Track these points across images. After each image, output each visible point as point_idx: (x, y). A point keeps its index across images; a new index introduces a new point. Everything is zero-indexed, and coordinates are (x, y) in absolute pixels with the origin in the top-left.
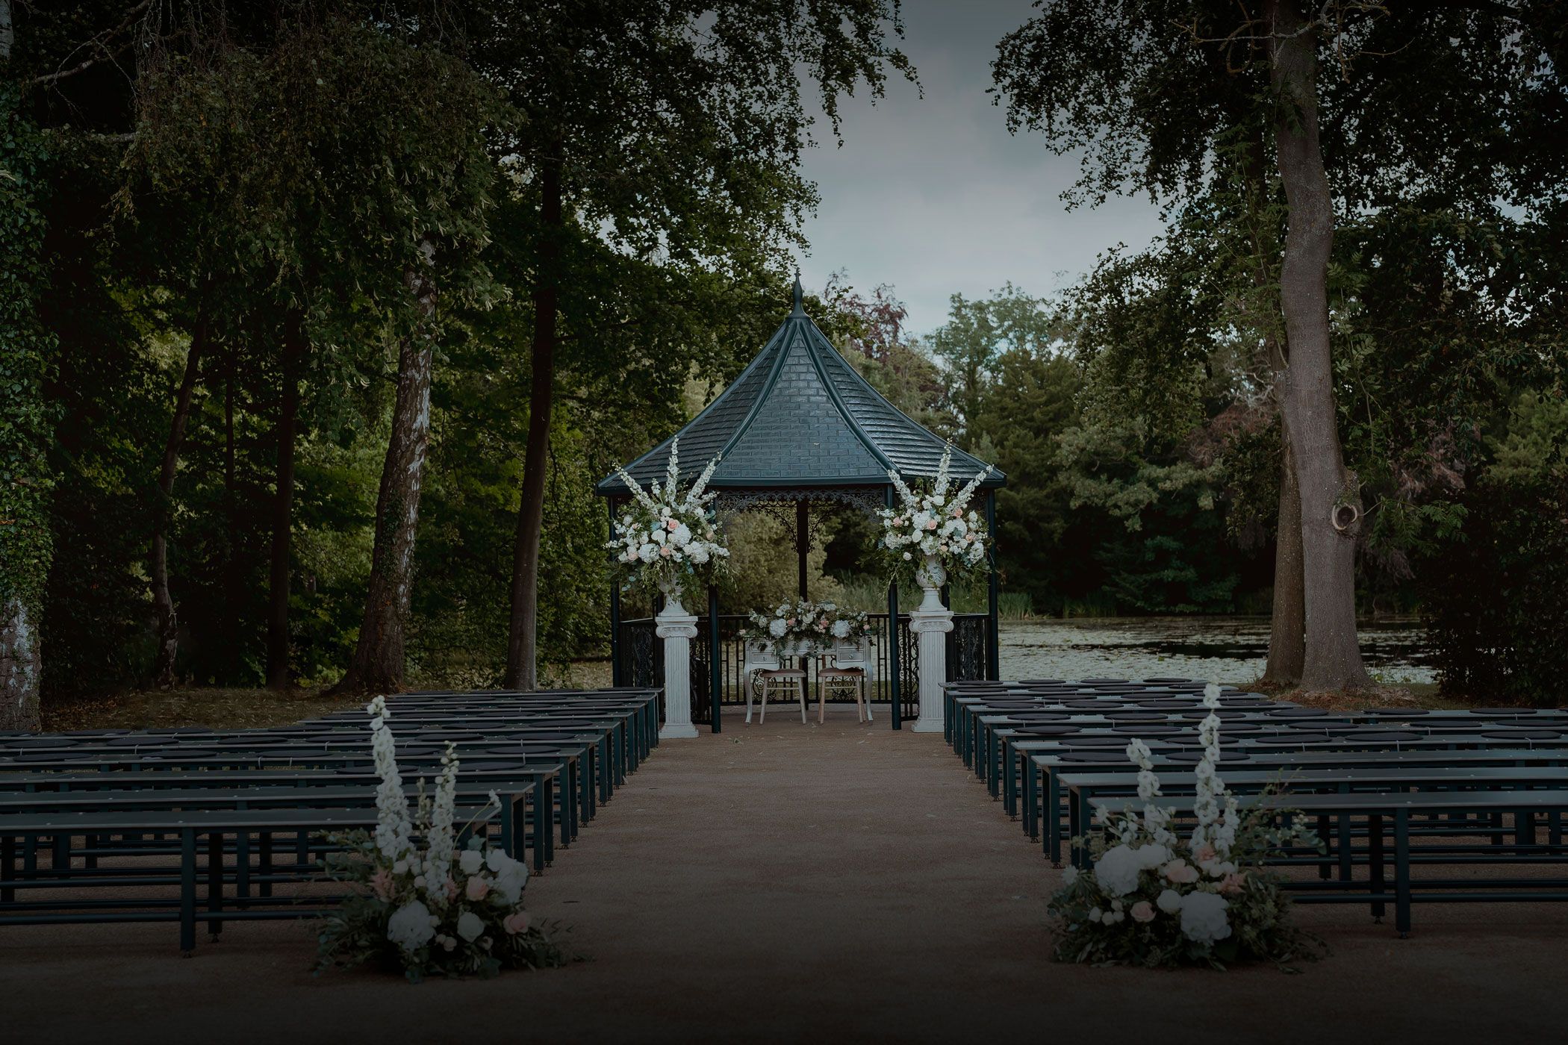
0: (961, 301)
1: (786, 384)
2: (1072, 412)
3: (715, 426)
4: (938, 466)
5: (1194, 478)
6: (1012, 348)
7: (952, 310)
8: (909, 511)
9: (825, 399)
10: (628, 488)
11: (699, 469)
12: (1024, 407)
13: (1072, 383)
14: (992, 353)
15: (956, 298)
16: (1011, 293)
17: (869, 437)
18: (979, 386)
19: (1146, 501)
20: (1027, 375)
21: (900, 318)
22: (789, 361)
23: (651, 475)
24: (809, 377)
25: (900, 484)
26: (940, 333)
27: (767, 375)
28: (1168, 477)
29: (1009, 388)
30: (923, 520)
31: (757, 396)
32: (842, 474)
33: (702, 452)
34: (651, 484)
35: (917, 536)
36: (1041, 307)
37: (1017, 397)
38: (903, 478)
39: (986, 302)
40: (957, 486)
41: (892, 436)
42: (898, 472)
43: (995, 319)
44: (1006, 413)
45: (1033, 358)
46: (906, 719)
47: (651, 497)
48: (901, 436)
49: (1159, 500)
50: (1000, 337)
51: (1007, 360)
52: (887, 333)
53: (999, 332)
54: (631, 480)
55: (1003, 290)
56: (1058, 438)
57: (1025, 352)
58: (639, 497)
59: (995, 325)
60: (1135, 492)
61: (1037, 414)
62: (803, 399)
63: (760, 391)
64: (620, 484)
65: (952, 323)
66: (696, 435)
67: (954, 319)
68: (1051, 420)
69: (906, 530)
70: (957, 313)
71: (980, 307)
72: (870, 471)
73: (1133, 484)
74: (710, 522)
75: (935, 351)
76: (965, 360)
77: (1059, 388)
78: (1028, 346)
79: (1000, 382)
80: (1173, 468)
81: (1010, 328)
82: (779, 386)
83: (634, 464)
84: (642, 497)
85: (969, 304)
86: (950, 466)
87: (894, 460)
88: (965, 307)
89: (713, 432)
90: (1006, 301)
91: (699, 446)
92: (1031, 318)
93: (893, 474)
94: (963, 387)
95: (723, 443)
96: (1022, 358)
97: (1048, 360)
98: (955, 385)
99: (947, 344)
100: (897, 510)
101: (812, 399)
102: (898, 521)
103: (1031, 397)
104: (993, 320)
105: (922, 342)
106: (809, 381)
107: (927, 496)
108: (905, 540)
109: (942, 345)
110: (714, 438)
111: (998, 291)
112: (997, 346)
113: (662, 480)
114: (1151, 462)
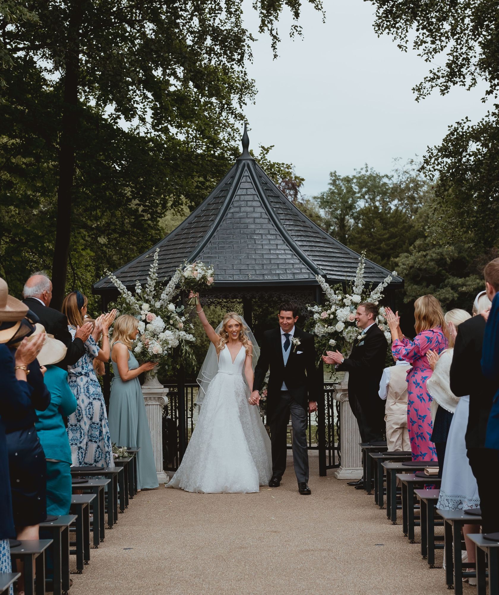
0: (336, 176)
1: (237, 209)
2: (404, 244)
3: (183, 241)
4: (355, 272)
5: (480, 284)
6: (367, 205)
7: (331, 182)
8: (333, 308)
9: (267, 221)
10: (116, 288)
11: (170, 274)
12: (375, 241)
13: (404, 226)
14: (355, 208)
15: (333, 174)
16: (367, 171)
17: (300, 250)
18: (347, 228)
19: (451, 299)
20: (377, 221)
21: (298, 187)
22: (239, 192)
23: (134, 279)
24: (255, 204)
25: (325, 286)
26: (323, 195)
27: (223, 203)
28: (463, 285)
29: (365, 229)
30: (344, 314)
31: (215, 219)
32: (281, 278)
33: (173, 261)
34: (135, 285)
35: (340, 326)
36: (385, 180)
37: (371, 235)
38: (328, 281)
39: (351, 177)
40: (369, 288)
41: (318, 249)
42: (324, 276)
43: (357, 187)
44: (364, 245)
45: (380, 211)
46: (330, 467)
47: (133, 295)
48: (325, 249)
49: (458, 298)
50: (360, 198)
51: (364, 212)
52: (291, 195)
53: (359, 195)
54: (119, 282)
55: (362, 169)
56: (397, 260)
57: (376, 207)
58: (124, 296)
59: (357, 191)
60: (444, 293)
61: (383, 245)
62: (251, 220)
63: (217, 215)
64: (110, 285)
65: (331, 189)
66: (169, 248)
67: (331, 187)
68: (391, 249)
69: (332, 321)
70: (334, 183)
71: (348, 180)
72: (304, 275)
73: (442, 288)
74: (181, 314)
75: (320, 207)
76: (339, 212)
77: (396, 229)
78: (377, 204)
79: (360, 225)
80: (467, 278)
81: (366, 193)
82: (232, 211)
83: (121, 270)
84: (128, 296)
85: (341, 178)
86: (365, 272)
87: (321, 267)
88: (338, 179)
89: (181, 246)
90: (364, 176)
91: (170, 256)
92: (378, 187)
93: (320, 279)
94: (336, 229)
95: (188, 254)
96: (374, 210)
97: (389, 213)
98: (332, 228)
99: (328, 202)
100: (324, 306)
101: (257, 221)
102: (325, 315)
103: (379, 235)
104: (356, 188)
105: (312, 200)
106: (254, 207)
107: (347, 296)
108: (331, 329)
109: (325, 202)
110: (181, 251)
111: (359, 170)
112: (358, 203)
113: (143, 282)
114: (454, 275)
